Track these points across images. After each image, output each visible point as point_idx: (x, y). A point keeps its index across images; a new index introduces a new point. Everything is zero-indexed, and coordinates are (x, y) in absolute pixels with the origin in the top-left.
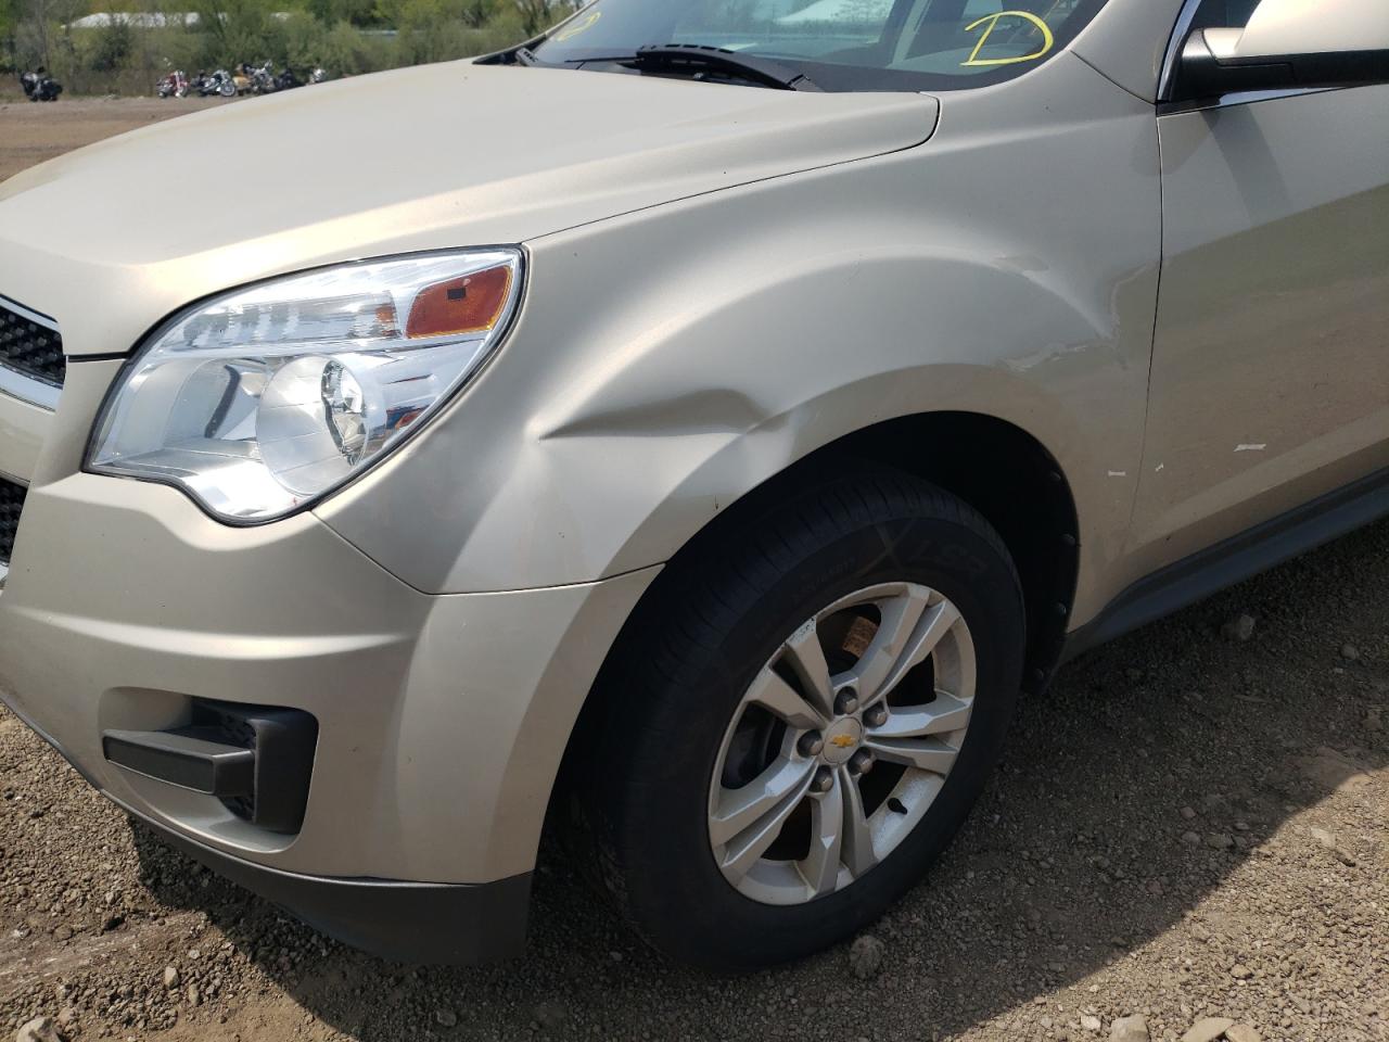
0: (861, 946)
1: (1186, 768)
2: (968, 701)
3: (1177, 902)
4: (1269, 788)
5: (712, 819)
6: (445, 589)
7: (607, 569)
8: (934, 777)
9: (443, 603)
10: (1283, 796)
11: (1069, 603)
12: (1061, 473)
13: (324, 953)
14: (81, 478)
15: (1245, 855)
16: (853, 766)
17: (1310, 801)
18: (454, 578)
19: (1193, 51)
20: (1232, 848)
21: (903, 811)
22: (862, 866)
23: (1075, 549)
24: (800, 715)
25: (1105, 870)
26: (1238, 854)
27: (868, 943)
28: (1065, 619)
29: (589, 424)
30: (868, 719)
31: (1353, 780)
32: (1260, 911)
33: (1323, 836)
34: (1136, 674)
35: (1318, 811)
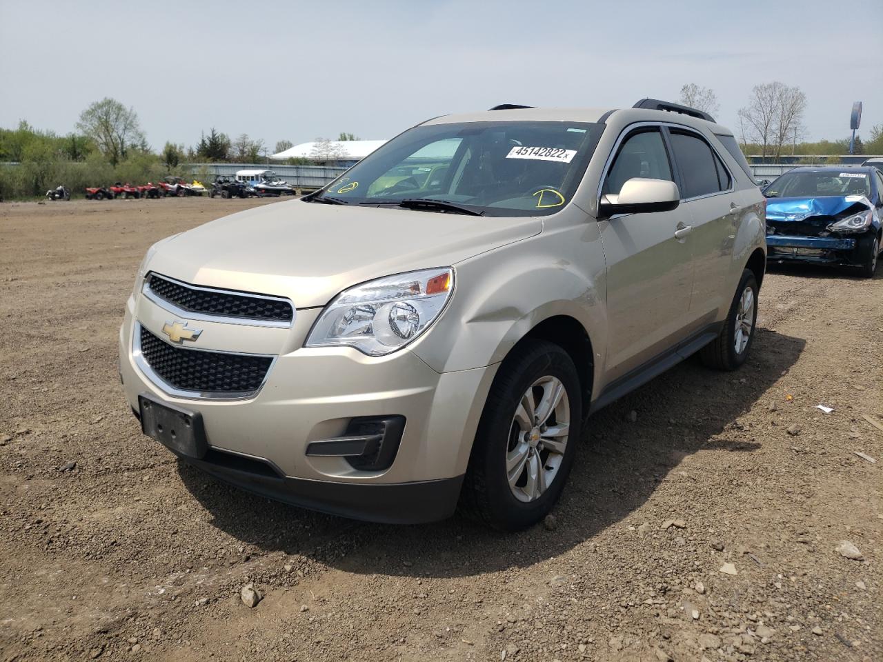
0: (549, 518)
1: (630, 462)
2: (568, 424)
3: (644, 497)
4: (660, 465)
5: (507, 460)
6: (444, 371)
7: (490, 362)
8: (559, 455)
9: (443, 377)
10: (665, 466)
11: (591, 391)
12: (589, 338)
13: (343, 555)
14: (302, 349)
15: (660, 482)
16: (538, 448)
17: (675, 466)
18: (447, 368)
19: (603, 202)
20: (656, 481)
21: (552, 468)
22: (543, 490)
23: (592, 368)
24: (528, 423)
25: (617, 492)
26: (658, 482)
27: (551, 517)
28: (590, 396)
29: (480, 318)
30: (542, 431)
31: (687, 457)
32: (671, 495)
33: (684, 473)
34: (600, 436)
35: (679, 467)
